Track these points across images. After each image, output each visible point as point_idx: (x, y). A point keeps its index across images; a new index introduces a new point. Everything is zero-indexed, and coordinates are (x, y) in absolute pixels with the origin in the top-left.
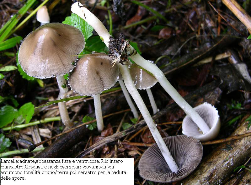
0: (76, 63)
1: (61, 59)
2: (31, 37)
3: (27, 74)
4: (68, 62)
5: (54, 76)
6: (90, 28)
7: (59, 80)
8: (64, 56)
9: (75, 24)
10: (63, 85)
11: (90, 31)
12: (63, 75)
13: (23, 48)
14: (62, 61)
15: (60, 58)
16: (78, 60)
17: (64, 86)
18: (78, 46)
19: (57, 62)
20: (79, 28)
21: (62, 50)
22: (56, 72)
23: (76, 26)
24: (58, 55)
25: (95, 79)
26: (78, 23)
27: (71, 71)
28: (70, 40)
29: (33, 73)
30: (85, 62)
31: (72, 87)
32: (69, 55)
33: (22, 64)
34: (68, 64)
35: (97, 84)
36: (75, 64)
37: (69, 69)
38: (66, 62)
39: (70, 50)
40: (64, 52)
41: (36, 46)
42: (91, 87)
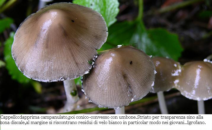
0: (94, 61)
1: (73, 55)
2: (31, 22)
3: (24, 74)
4: (83, 59)
5: (62, 79)
6: (112, 11)
7: (67, 85)
8: (77, 51)
9: (92, 5)
10: (73, 92)
11: (113, 16)
12: (75, 78)
13: (19, 38)
14: (74, 58)
15: (72, 53)
16: (96, 57)
17: (74, 94)
18: (98, 38)
19: (68, 59)
20: (96, 10)
21: (75, 43)
22: (65, 73)
23: (93, 8)
24: (70, 49)
25: (120, 85)
26: (96, 4)
27: (87, 72)
28: (86, 29)
29: (32, 73)
30: (107, 60)
31: (87, 94)
32: (85, 50)
33: (17, 59)
34: (83, 63)
35: (123, 92)
36: (93, 63)
37: (83, 70)
38: (80, 60)
39: (87, 42)
40: (78, 45)
41: (38, 35)
42: (114, 96)
